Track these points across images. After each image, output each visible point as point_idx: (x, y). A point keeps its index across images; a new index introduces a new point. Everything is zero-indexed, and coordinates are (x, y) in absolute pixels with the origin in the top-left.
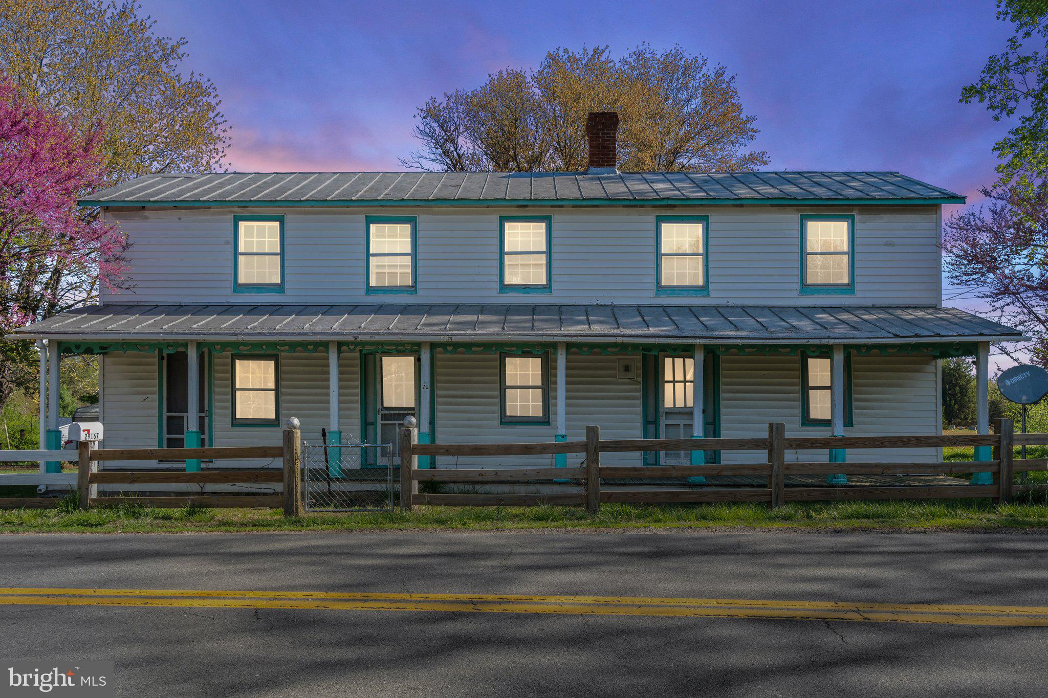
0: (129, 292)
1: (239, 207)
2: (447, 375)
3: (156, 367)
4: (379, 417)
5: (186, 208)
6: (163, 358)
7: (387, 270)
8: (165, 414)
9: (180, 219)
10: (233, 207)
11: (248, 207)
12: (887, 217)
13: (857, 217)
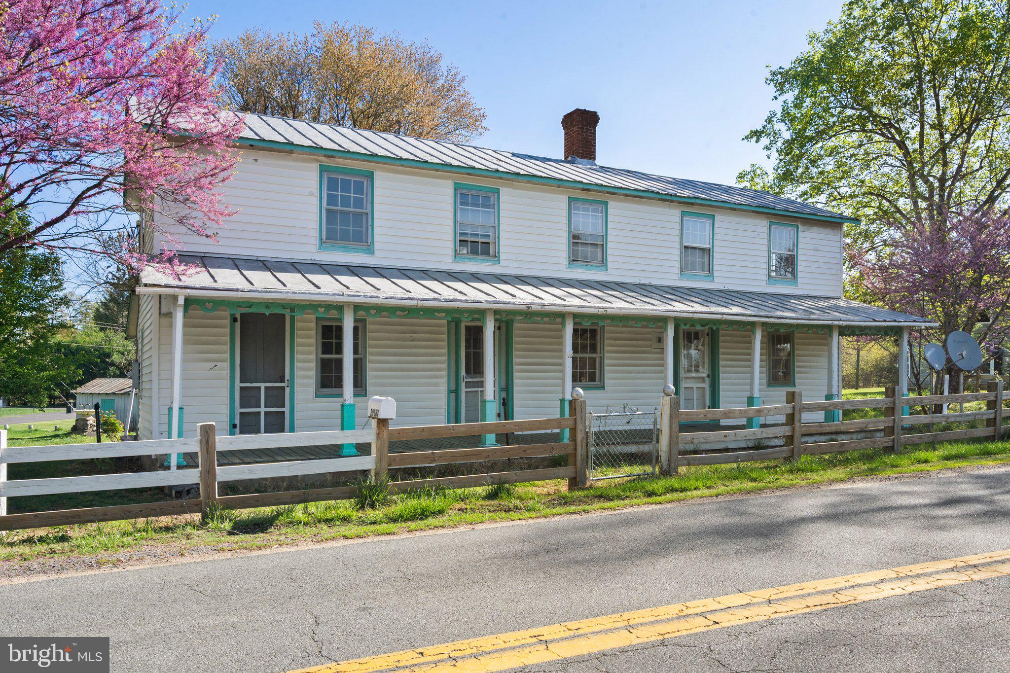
0: (209, 240)
1: (325, 156)
2: (523, 343)
3: (227, 330)
4: (463, 385)
5: (264, 149)
6: (235, 320)
7: (480, 240)
8: (238, 385)
9: (256, 160)
10: (318, 155)
11: (335, 157)
12: (816, 229)
13: (800, 227)
